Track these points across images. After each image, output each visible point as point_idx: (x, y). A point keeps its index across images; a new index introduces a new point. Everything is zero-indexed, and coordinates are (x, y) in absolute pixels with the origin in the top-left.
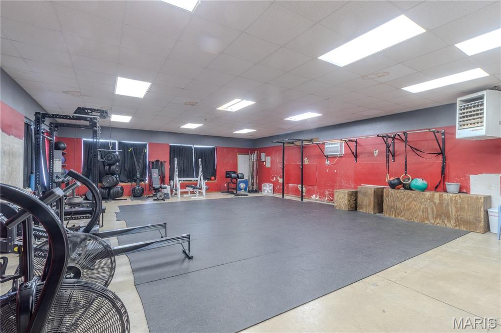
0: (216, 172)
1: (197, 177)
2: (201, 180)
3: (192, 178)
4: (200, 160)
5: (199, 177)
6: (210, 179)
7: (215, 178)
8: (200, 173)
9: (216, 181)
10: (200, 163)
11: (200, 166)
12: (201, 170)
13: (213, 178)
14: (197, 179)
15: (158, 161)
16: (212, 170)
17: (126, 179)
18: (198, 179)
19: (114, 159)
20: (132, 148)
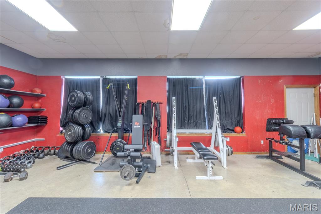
0: (243, 118)
1: (211, 127)
2: (216, 132)
3: (202, 129)
4: (214, 98)
5: (214, 128)
6: (233, 131)
7: (243, 129)
8: (216, 122)
9: (243, 135)
10: (215, 104)
11: (216, 110)
12: (216, 116)
13: (238, 129)
14: (210, 131)
15: (149, 102)
16: (236, 116)
17: (111, 128)
18: (213, 131)
19: (77, 100)
20: (112, 84)
